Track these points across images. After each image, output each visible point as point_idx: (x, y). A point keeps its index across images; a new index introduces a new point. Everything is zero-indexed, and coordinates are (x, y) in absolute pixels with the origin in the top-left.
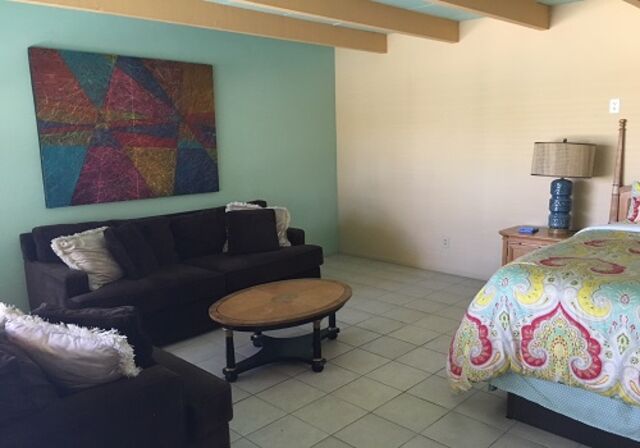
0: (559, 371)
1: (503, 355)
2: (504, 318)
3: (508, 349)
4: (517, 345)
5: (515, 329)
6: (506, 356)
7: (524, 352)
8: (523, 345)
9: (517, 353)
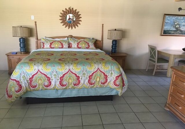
0: (41, 87)
1: (25, 88)
2: (24, 77)
3: (26, 85)
4: (28, 84)
5: (27, 79)
6: (26, 88)
7: (30, 85)
8: (30, 83)
9: (29, 86)
